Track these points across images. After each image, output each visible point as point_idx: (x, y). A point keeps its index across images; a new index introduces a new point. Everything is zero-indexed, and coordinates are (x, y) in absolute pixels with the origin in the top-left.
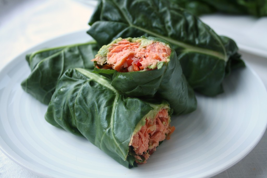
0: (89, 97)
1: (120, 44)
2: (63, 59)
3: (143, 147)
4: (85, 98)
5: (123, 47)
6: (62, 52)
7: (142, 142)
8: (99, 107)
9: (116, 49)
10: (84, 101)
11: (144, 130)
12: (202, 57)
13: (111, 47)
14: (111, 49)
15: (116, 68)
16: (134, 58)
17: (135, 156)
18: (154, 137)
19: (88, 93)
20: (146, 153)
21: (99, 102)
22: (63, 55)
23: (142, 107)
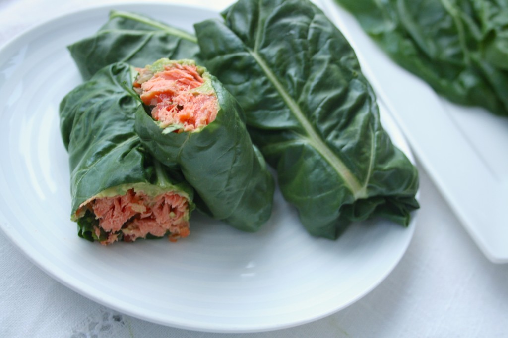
0: (104, 115)
1: (185, 69)
2: (141, 44)
3: (110, 223)
4: (98, 113)
5: (182, 76)
6: (149, 34)
7: (112, 215)
8: (102, 135)
9: (172, 73)
10: (94, 115)
11: (124, 202)
12: (320, 163)
13: (170, 65)
14: (168, 68)
15: (143, 97)
16: (169, 99)
17: (95, 227)
18: (143, 222)
19: (108, 108)
20: (113, 234)
21: (109, 129)
22: (146, 38)
23: (135, 170)
